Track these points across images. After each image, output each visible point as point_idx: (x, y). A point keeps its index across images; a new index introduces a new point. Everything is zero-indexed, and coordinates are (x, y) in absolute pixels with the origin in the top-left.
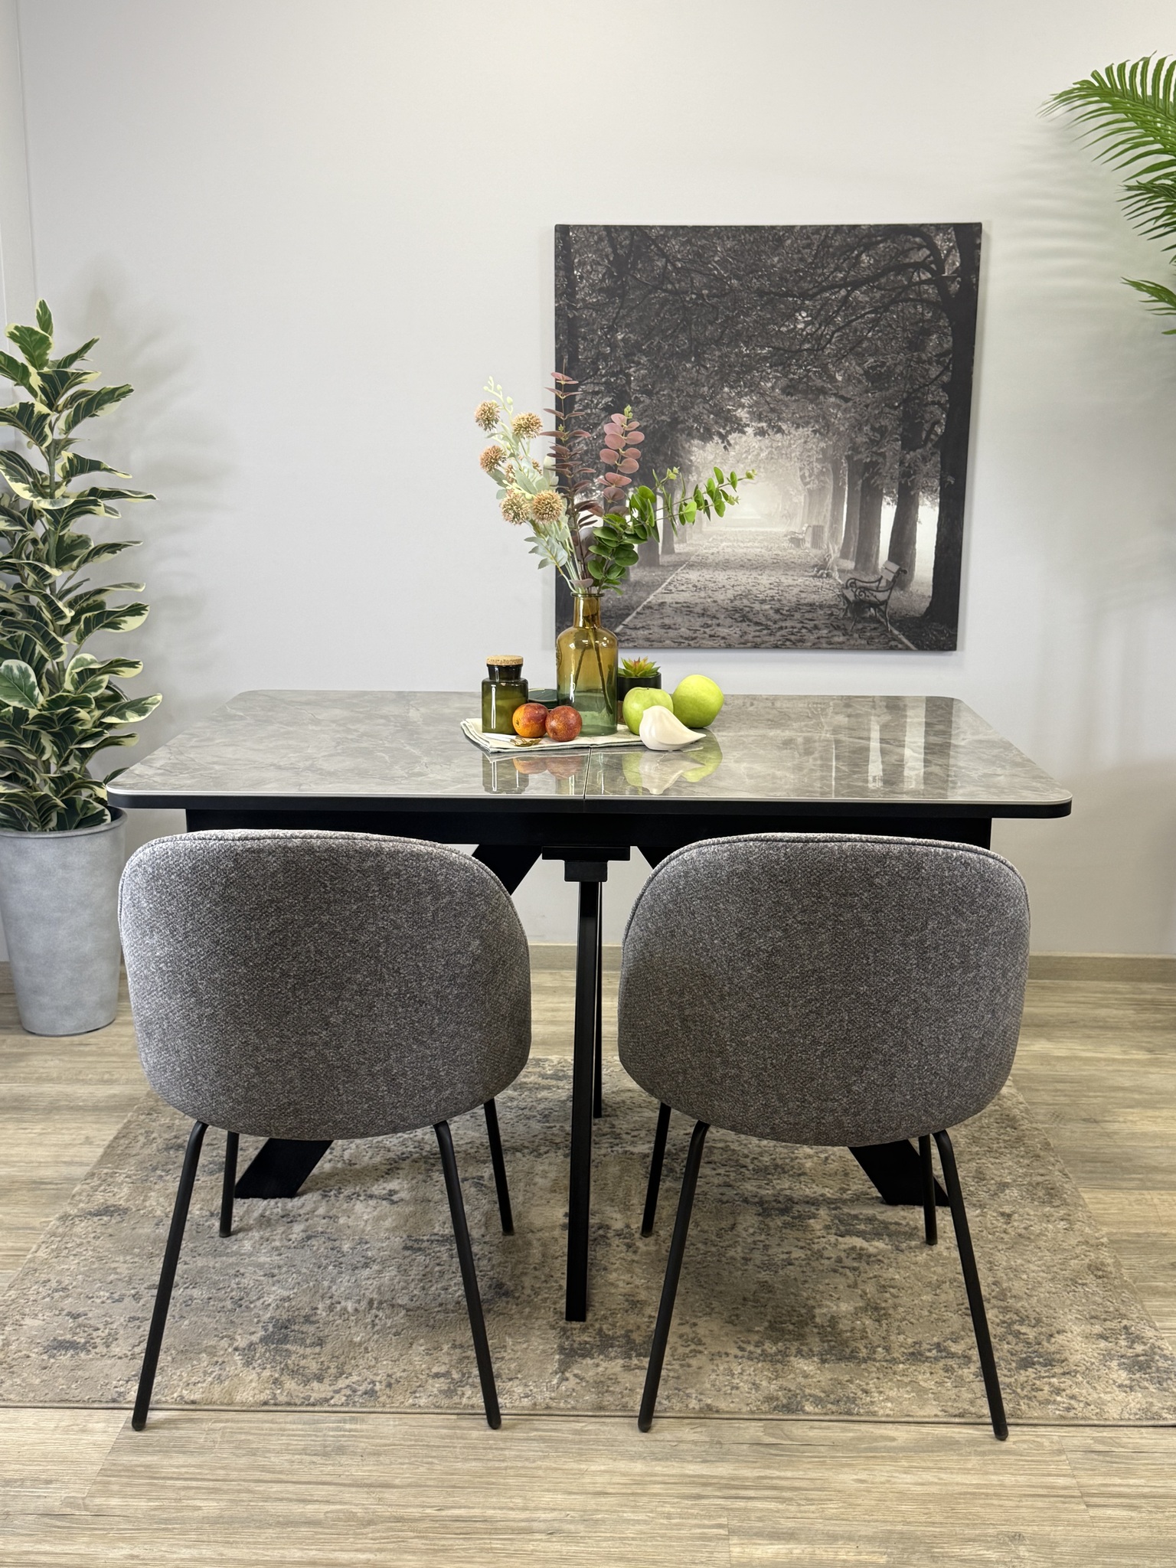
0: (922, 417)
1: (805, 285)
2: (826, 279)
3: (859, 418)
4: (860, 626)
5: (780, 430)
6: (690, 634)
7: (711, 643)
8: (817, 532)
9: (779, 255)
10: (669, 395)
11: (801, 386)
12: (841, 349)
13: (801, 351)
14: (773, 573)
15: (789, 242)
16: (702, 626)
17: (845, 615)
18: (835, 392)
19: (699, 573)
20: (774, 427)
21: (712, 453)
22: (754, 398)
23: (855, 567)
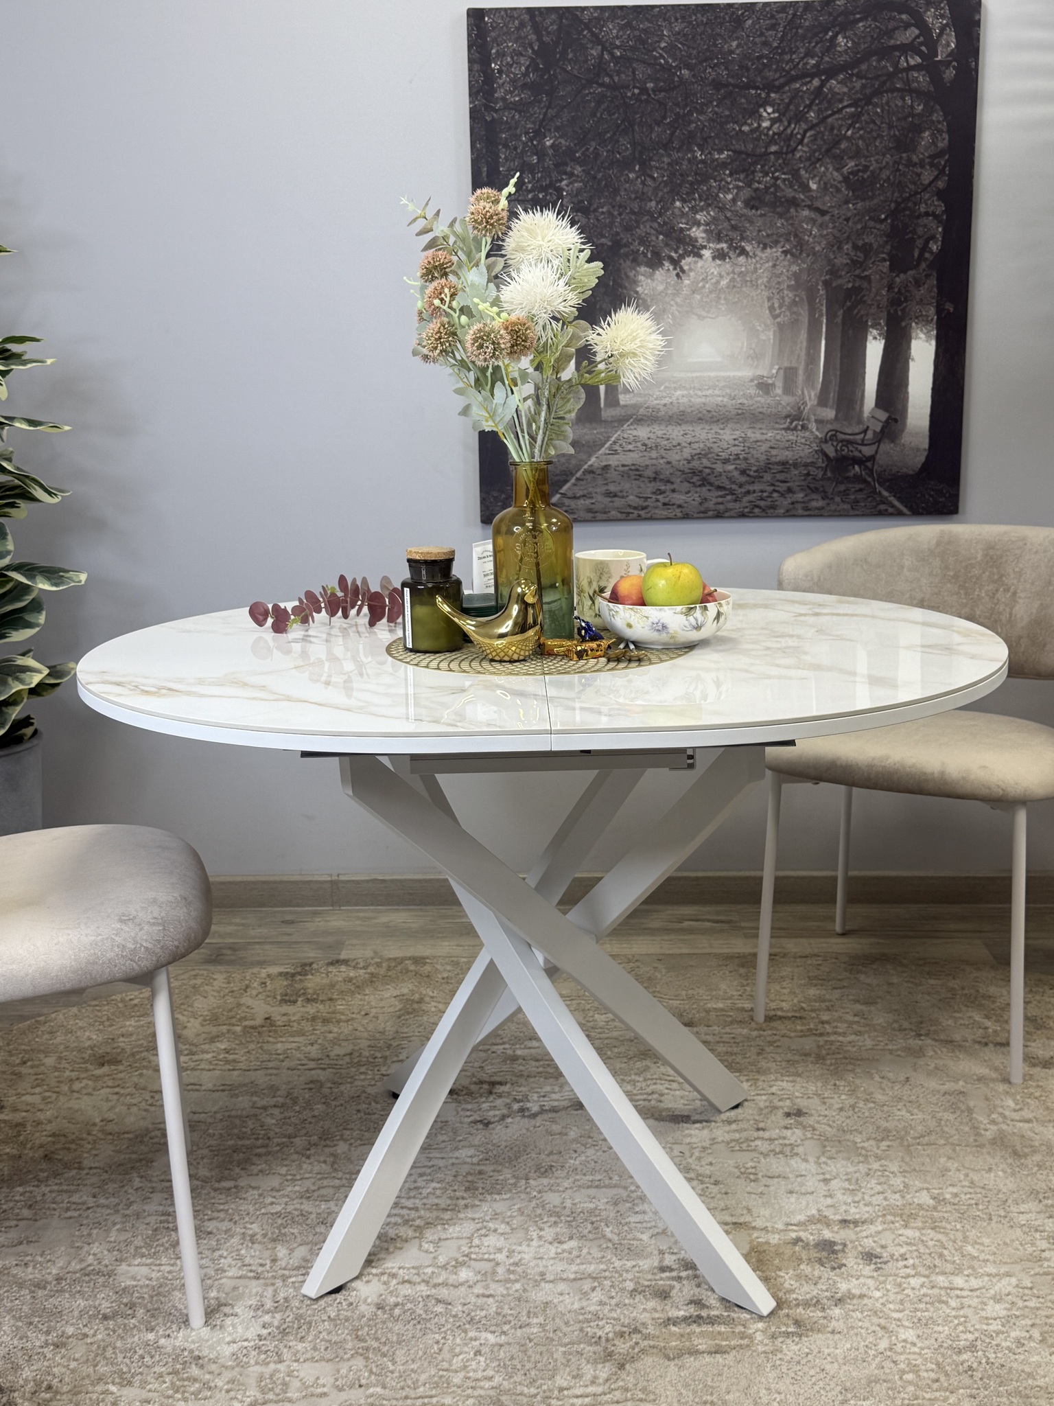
0: (914, 232)
1: (770, 75)
2: (796, 66)
3: (838, 234)
4: (842, 487)
5: (743, 252)
6: (641, 502)
7: (665, 513)
8: (789, 375)
9: (737, 38)
10: (610, 213)
11: (768, 198)
12: (815, 151)
13: (767, 154)
14: (739, 425)
15: (750, 22)
16: (654, 493)
17: (825, 474)
18: (809, 203)
19: (648, 429)
20: (736, 248)
21: (662, 283)
22: (712, 213)
23: (836, 416)
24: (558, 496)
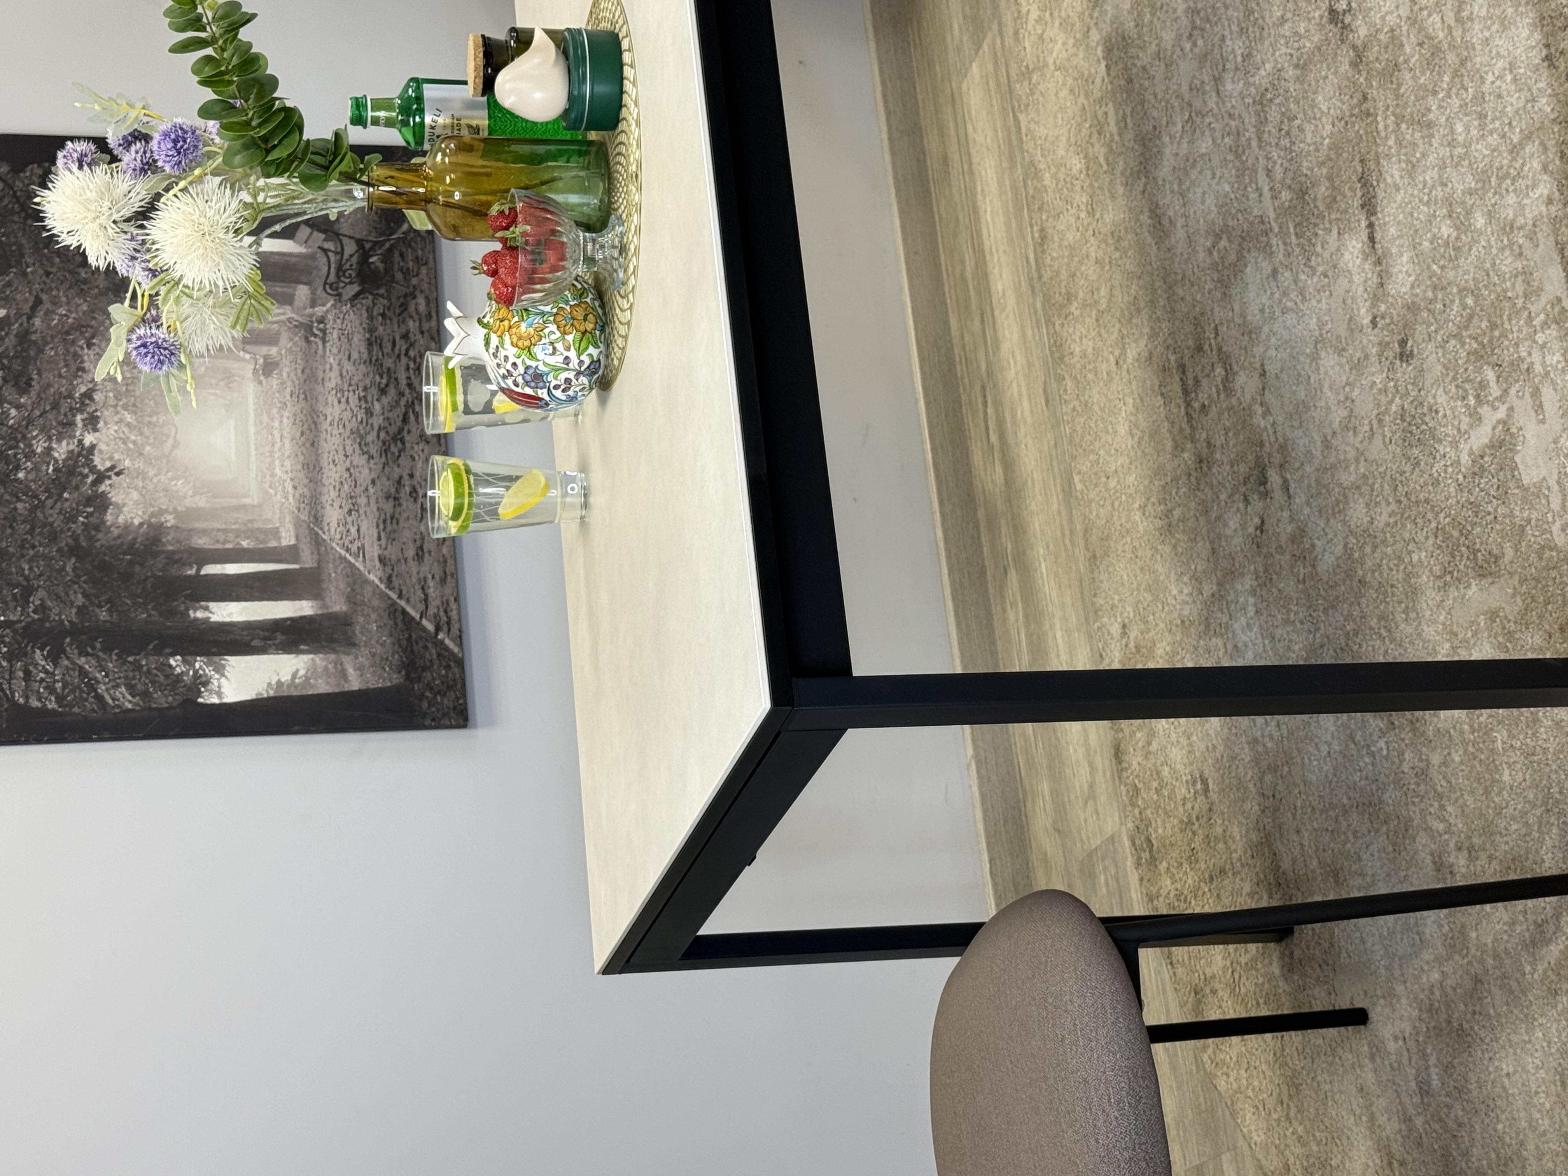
3: (67, 284)
4: (399, 276)
5: (88, 395)
10: (31, 560)
11: (16, 367)
14: (321, 399)
16: (415, 500)
17: (382, 296)
18: (24, 318)
19: (328, 507)
20: (83, 404)
21: (128, 494)
22: (35, 434)
23: (305, 284)
24: (424, 622)
